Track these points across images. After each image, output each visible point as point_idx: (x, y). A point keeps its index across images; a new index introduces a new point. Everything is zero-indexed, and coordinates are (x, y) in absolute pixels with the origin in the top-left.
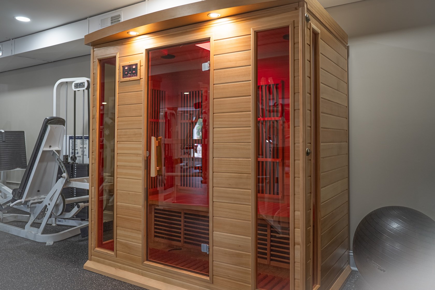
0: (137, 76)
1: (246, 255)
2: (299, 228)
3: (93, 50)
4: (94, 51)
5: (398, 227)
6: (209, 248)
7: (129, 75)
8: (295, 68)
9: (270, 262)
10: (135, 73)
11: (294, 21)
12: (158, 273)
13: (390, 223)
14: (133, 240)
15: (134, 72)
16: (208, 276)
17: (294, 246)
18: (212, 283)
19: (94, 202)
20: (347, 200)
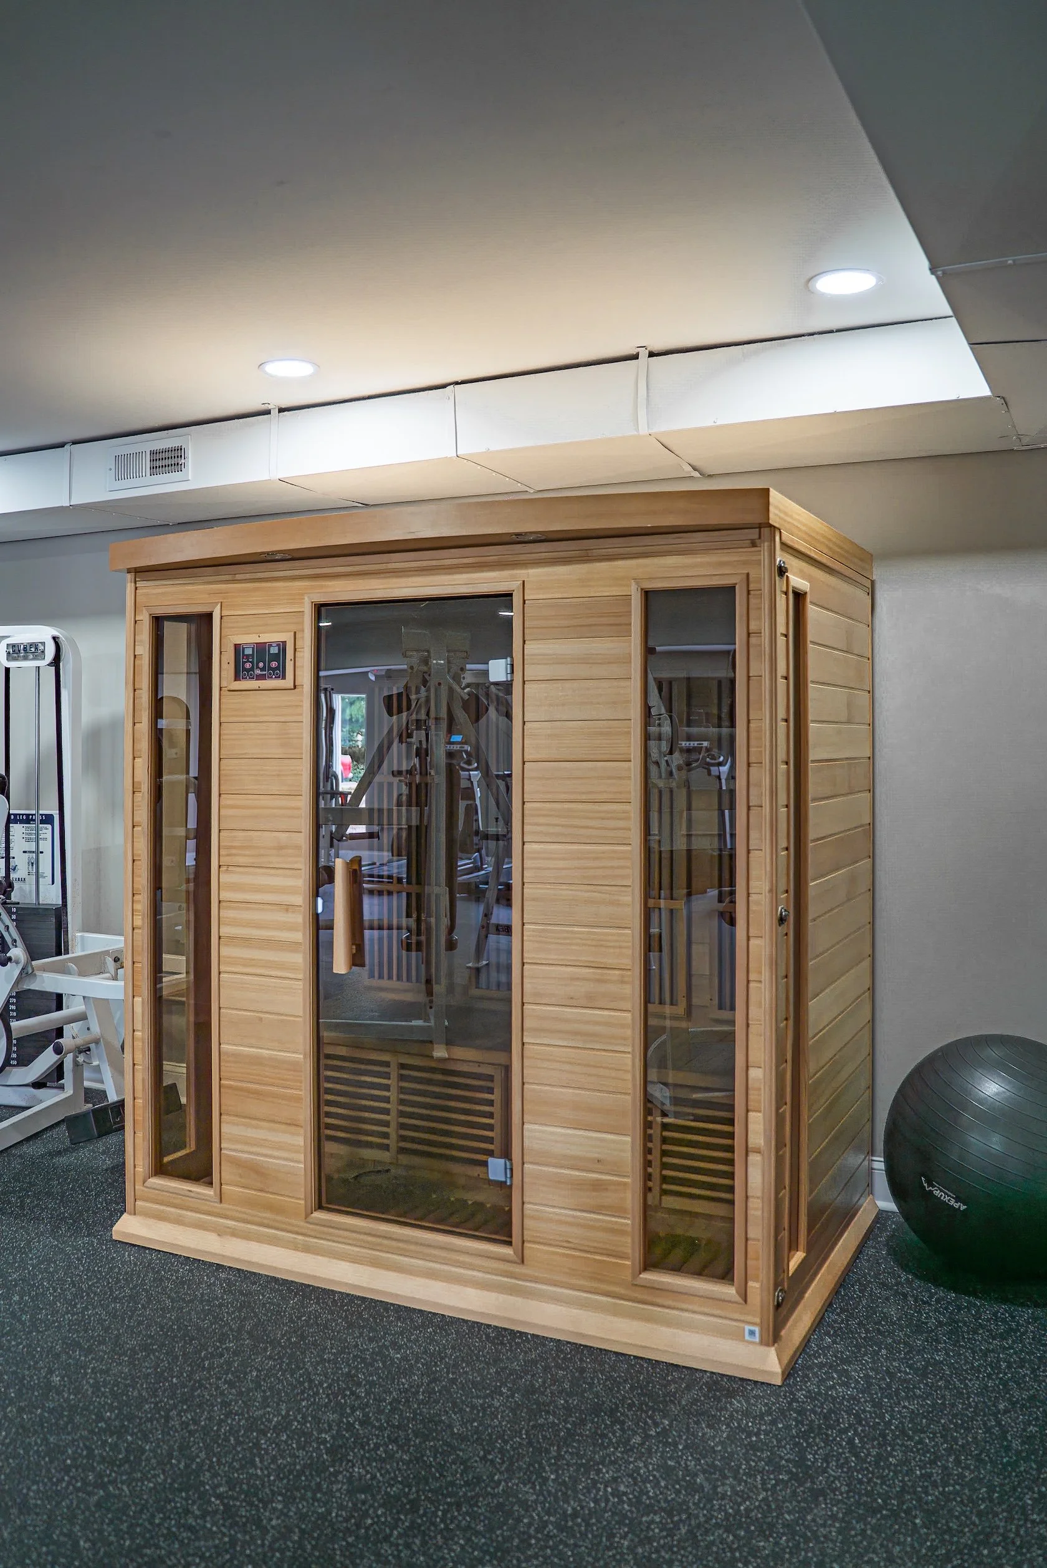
0: (284, 677)
1: (619, 1184)
2: (760, 1112)
3: (133, 584)
4: (136, 588)
5: (997, 1094)
6: (511, 1170)
7: (258, 672)
8: (751, 698)
9: (660, 1199)
10: (278, 668)
11: (748, 575)
12: (359, 1243)
13: (979, 1084)
14: (276, 1153)
15: (274, 664)
16: (510, 1243)
17: (747, 1155)
18: (519, 1261)
19: (143, 1043)
20: (869, 1017)
